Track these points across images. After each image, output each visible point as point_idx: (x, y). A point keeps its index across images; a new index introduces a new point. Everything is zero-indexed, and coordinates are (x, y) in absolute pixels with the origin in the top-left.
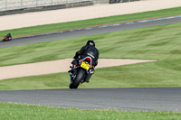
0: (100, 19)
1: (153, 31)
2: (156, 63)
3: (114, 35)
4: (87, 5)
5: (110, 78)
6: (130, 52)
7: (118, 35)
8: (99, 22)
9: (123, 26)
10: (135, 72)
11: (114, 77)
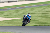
0: (6, 7)
1: (20, 10)
2: (21, 19)
3: (10, 11)
4: (2, 3)
5: (8, 23)
6: (14, 16)
7: (11, 11)
8: (5, 7)
9: (12, 9)
10: (15, 22)
11: (9, 23)
